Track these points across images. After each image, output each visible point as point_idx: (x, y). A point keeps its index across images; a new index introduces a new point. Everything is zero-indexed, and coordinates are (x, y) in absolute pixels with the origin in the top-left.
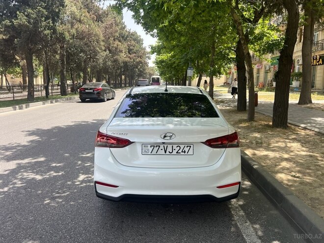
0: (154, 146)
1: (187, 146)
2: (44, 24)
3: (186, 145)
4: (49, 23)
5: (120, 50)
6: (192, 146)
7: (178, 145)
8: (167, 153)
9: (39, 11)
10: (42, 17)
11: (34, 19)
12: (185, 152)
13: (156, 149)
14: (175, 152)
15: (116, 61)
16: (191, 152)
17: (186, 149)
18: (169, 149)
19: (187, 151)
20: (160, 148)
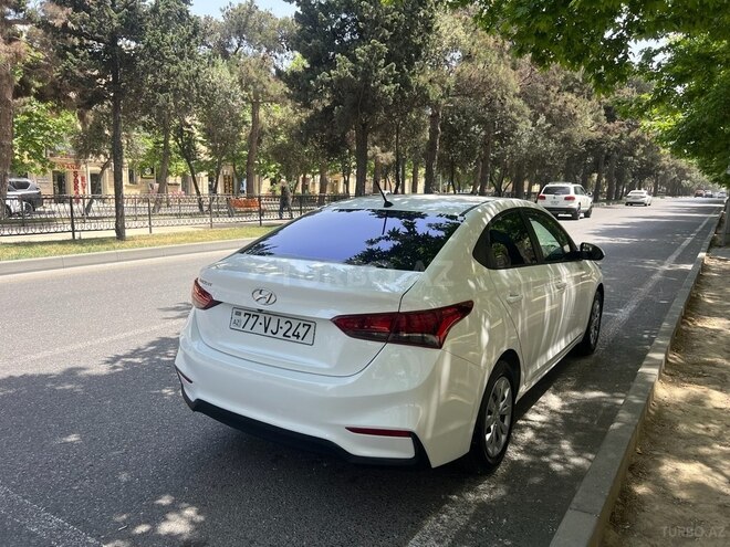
0: (250, 313)
1: (304, 325)
2: (382, 72)
3: (303, 322)
4: (391, 69)
5: (570, 114)
6: (313, 325)
7: (289, 319)
8: (269, 333)
9: (374, 48)
10: (380, 59)
11: (365, 64)
12: (298, 336)
13: (252, 320)
14: (281, 332)
15: (567, 140)
16: (308, 339)
17: (302, 331)
18: (273, 327)
19: (301, 335)
20: (259, 321)
